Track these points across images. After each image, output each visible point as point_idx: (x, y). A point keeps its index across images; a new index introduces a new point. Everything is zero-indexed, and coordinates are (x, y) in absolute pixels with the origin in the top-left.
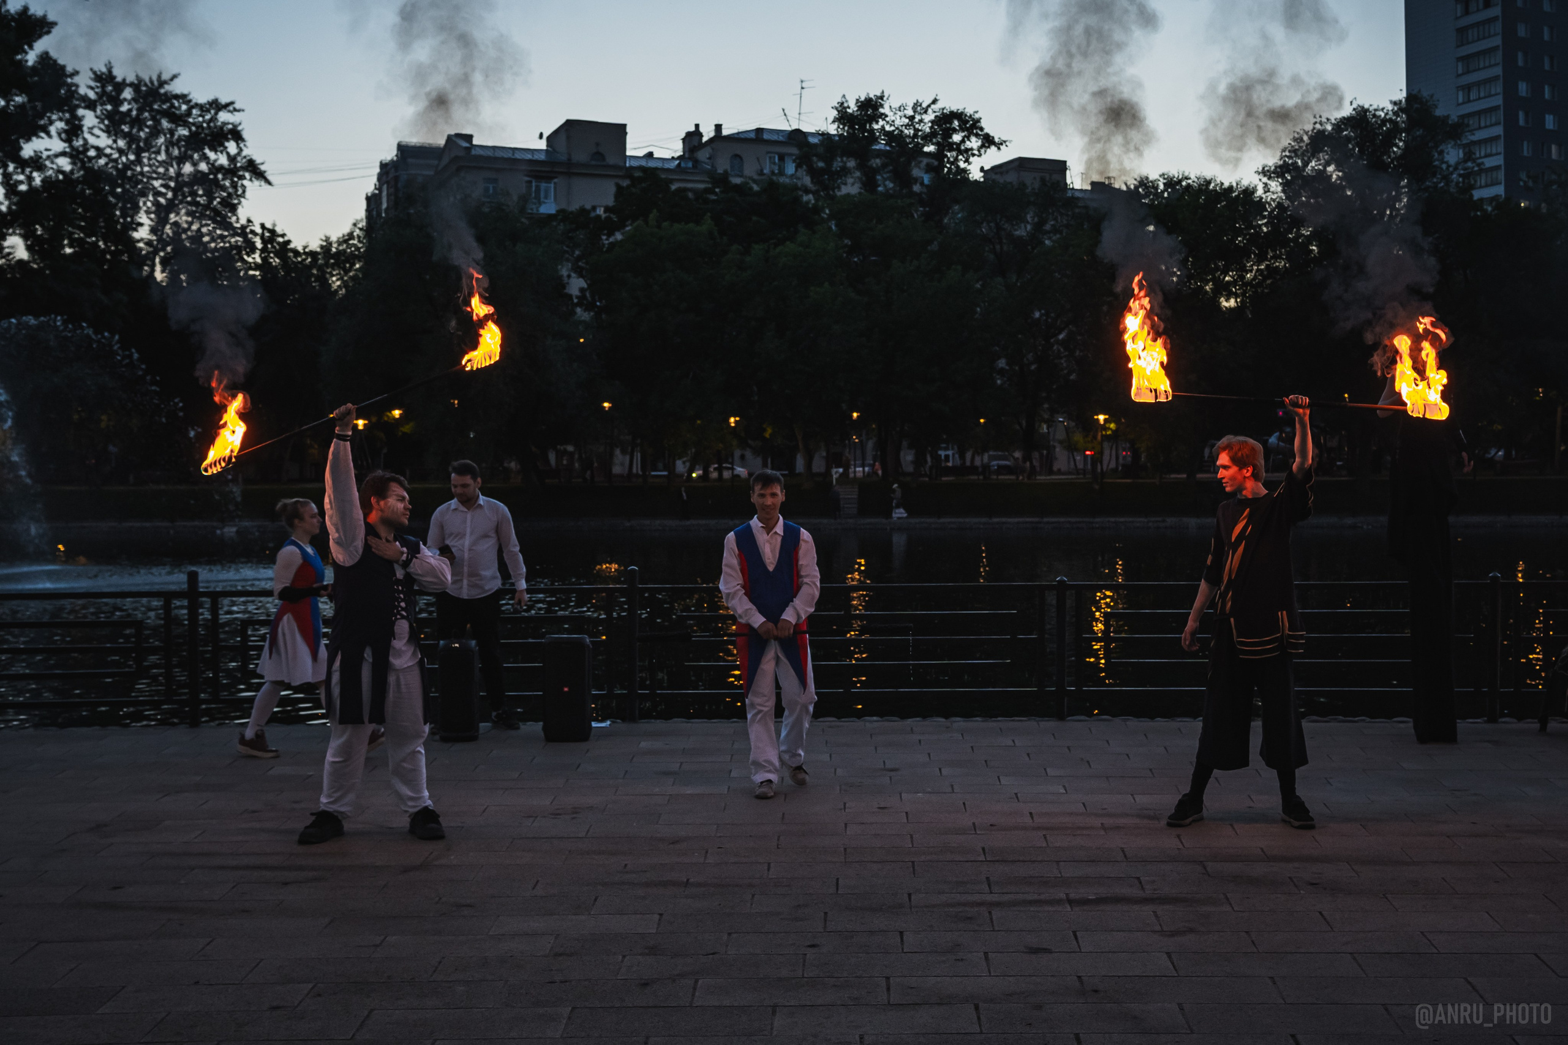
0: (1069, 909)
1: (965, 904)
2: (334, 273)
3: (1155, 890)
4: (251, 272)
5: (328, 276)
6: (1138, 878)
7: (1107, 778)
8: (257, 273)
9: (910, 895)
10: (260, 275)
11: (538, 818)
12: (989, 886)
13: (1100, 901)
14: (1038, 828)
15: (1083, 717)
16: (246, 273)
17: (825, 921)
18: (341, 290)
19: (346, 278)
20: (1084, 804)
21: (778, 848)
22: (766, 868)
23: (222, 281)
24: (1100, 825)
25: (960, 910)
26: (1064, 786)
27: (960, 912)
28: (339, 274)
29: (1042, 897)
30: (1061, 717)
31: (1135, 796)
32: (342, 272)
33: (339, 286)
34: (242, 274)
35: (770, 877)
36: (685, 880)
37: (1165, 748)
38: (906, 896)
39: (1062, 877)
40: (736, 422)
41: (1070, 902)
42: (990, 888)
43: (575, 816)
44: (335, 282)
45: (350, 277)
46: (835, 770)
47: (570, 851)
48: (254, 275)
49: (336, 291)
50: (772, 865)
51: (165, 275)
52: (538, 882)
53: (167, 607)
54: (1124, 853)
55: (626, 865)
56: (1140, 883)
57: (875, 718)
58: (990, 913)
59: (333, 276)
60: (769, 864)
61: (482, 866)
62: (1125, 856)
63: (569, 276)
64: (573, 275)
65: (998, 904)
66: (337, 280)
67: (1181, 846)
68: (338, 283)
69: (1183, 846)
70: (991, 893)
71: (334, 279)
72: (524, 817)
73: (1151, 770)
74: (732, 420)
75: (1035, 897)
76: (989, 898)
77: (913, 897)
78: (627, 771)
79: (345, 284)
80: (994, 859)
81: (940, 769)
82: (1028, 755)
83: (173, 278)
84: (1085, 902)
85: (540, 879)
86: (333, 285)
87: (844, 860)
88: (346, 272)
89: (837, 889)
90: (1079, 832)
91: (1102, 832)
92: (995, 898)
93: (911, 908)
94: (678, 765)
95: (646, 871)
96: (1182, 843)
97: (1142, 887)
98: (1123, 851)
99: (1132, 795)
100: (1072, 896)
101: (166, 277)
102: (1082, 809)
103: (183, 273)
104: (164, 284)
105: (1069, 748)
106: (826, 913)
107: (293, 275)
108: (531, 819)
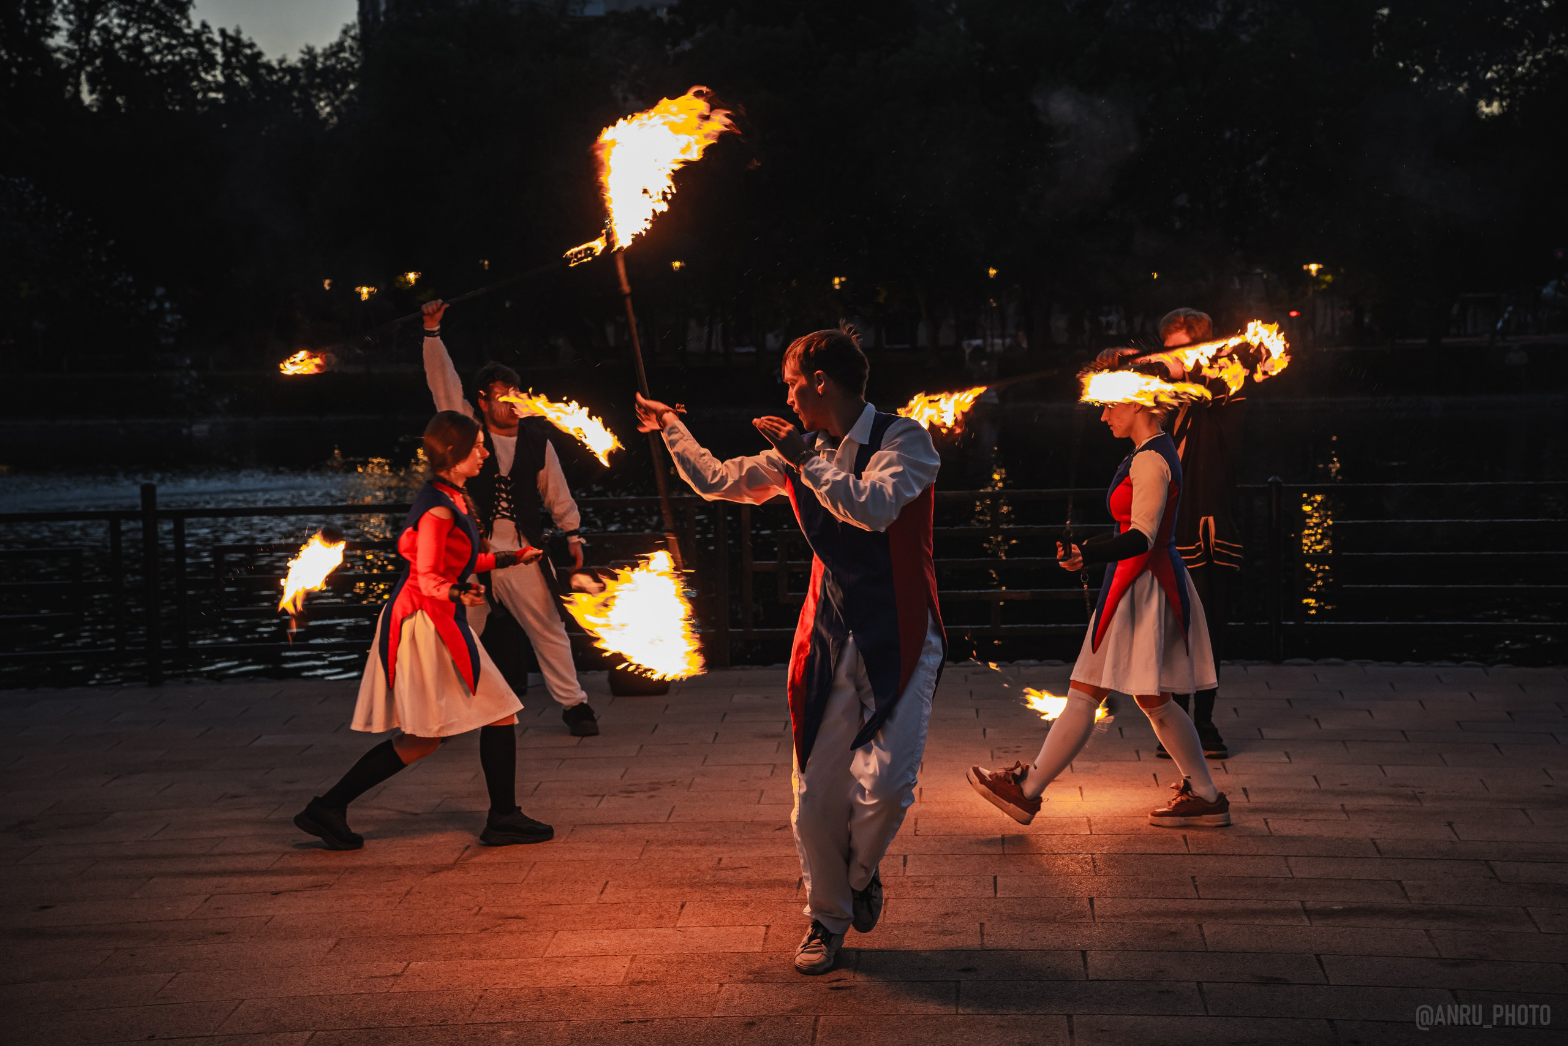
0: (1307, 923)
1: (1167, 914)
2: (322, 96)
3: (1424, 899)
4: (212, 95)
5: (313, 100)
6: (1399, 882)
7: (1344, 742)
8: (220, 96)
9: (1091, 900)
10: (224, 98)
11: (605, 798)
12: (1196, 887)
13: (1348, 912)
14: (1255, 810)
15: (1304, 661)
16: (205, 95)
17: (982, 935)
18: (332, 118)
19: (337, 103)
20: (1315, 777)
21: (916, 835)
22: (902, 862)
23: (174, 106)
24: (1340, 807)
25: (1161, 921)
26: (1286, 753)
27: (1160, 924)
28: (328, 97)
29: (1270, 906)
30: (1277, 660)
31: (1384, 768)
32: (332, 95)
33: (329, 114)
34: (200, 96)
35: (908, 874)
36: (798, 879)
37: (1420, 702)
38: (1086, 903)
39: (1293, 877)
40: (841, 283)
41: (1308, 913)
42: (1197, 892)
43: (653, 793)
44: (324, 108)
45: (344, 103)
46: (984, 730)
47: (647, 841)
48: (216, 99)
49: (325, 120)
50: (909, 858)
51: (94, 96)
52: (607, 883)
53: (115, 532)
54: (1376, 847)
55: (720, 859)
56: (1403, 889)
57: (1032, 662)
58: (1200, 926)
59: (320, 100)
60: (905, 857)
61: (535, 863)
62: (1378, 851)
63: (625, 99)
64: (631, 97)
65: (1211, 914)
66: (326, 105)
67: (1455, 838)
68: (328, 109)
69: (1458, 837)
70: (1199, 898)
71: (322, 104)
72: (587, 796)
73: (1403, 732)
74: (837, 281)
75: (1261, 905)
76: (1198, 905)
77: (1096, 903)
78: (717, 734)
79: (336, 111)
80: (1200, 851)
81: (1120, 729)
82: (1235, 710)
83: (107, 101)
84: (1326, 914)
85: (609, 879)
86: (321, 112)
87: (1001, 852)
88: (338, 94)
89: (996, 892)
90: (1311, 816)
91: (1344, 817)
92: (1205, 905)
93: (1094, 918)
94: (783, 725)
95: (746, 867)
96: (1456, 834)
97: (1406, 894)
98: (1375, 843)
99: (1380, 766)
100: (1309, 905)
101: (97, 100)
102: (1314, 785)
103: (121, 95)
104: (95, 109)
105: (1289, 701)
106: (982, 925)
107: (268, 98)
108: (598, 799)
